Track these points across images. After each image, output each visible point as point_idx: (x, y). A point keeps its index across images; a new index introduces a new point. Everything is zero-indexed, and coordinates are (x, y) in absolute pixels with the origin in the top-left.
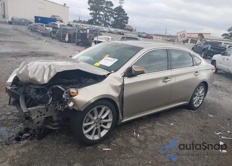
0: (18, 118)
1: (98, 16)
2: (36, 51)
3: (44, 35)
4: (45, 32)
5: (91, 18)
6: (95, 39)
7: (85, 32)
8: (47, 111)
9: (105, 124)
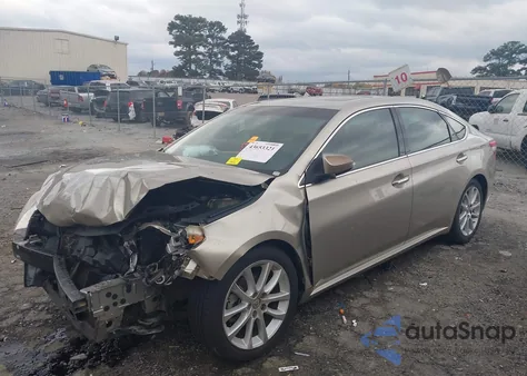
0: (49, 316)
1: (193, 57)
2: (64, 149)
3: (77, 111)
4: (78, 106)
5: (178, 62)
6: (199, 107)
7: (171, 94)
8: (129, 290)
9: (274, 305)
